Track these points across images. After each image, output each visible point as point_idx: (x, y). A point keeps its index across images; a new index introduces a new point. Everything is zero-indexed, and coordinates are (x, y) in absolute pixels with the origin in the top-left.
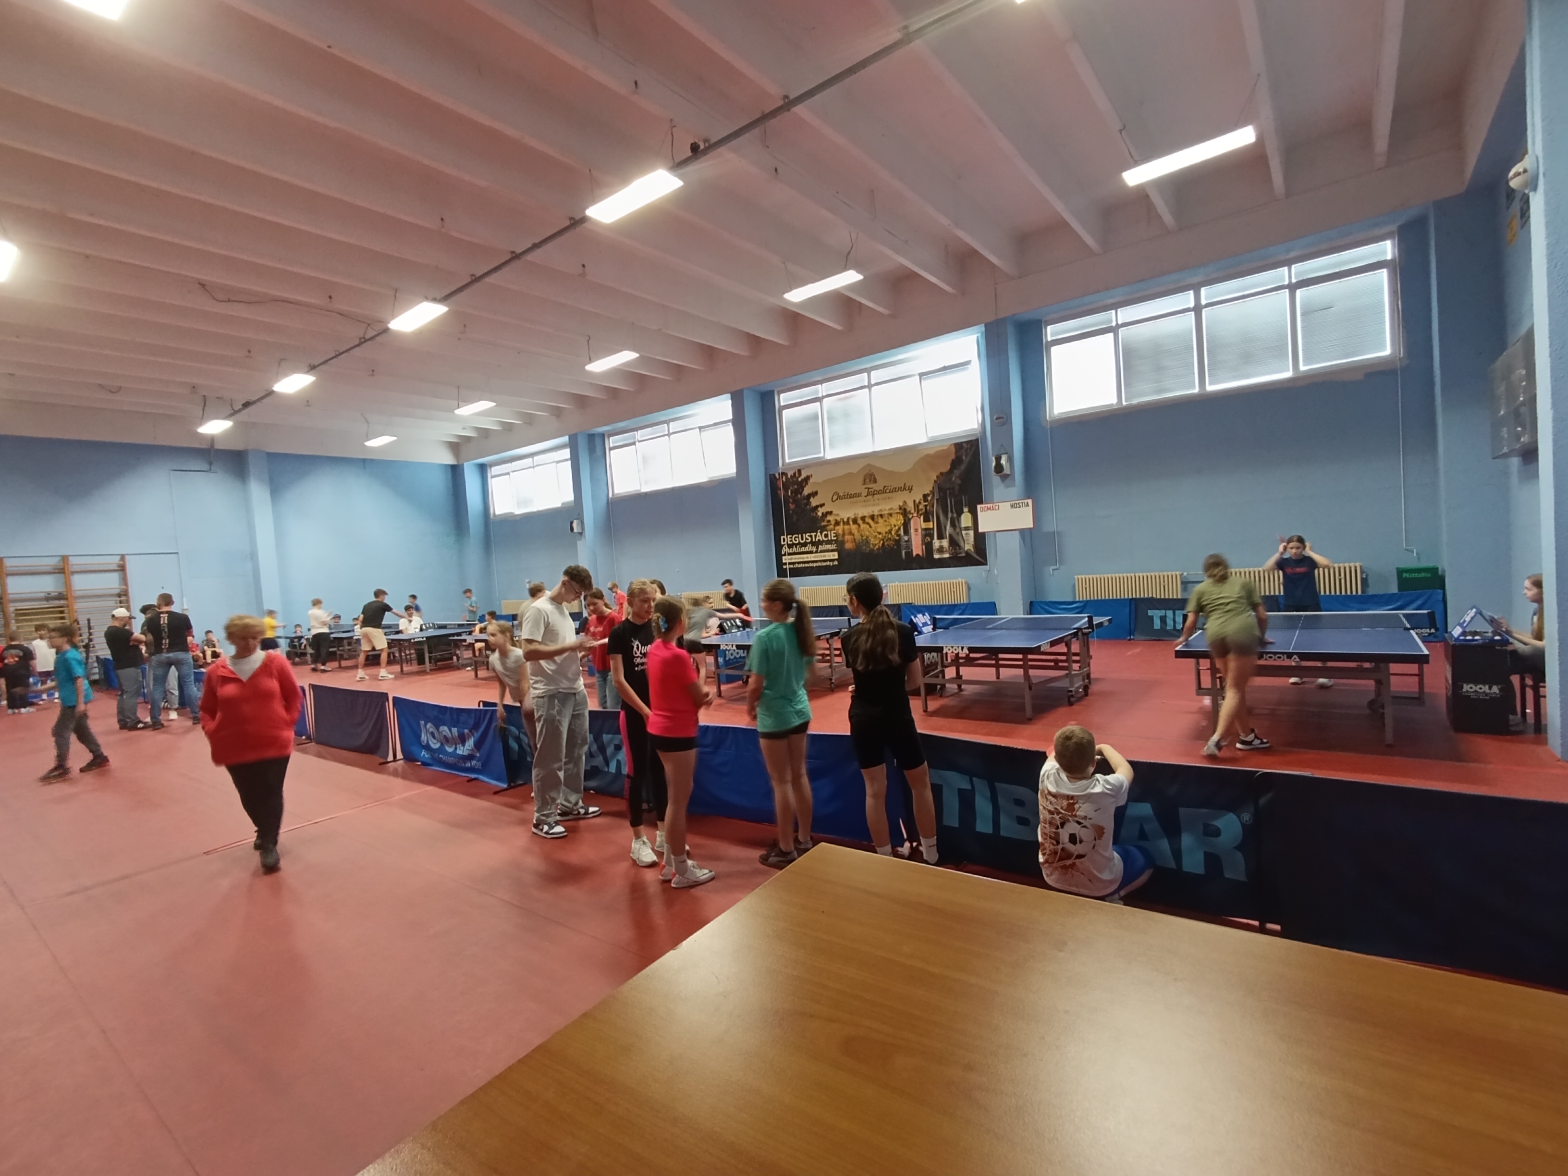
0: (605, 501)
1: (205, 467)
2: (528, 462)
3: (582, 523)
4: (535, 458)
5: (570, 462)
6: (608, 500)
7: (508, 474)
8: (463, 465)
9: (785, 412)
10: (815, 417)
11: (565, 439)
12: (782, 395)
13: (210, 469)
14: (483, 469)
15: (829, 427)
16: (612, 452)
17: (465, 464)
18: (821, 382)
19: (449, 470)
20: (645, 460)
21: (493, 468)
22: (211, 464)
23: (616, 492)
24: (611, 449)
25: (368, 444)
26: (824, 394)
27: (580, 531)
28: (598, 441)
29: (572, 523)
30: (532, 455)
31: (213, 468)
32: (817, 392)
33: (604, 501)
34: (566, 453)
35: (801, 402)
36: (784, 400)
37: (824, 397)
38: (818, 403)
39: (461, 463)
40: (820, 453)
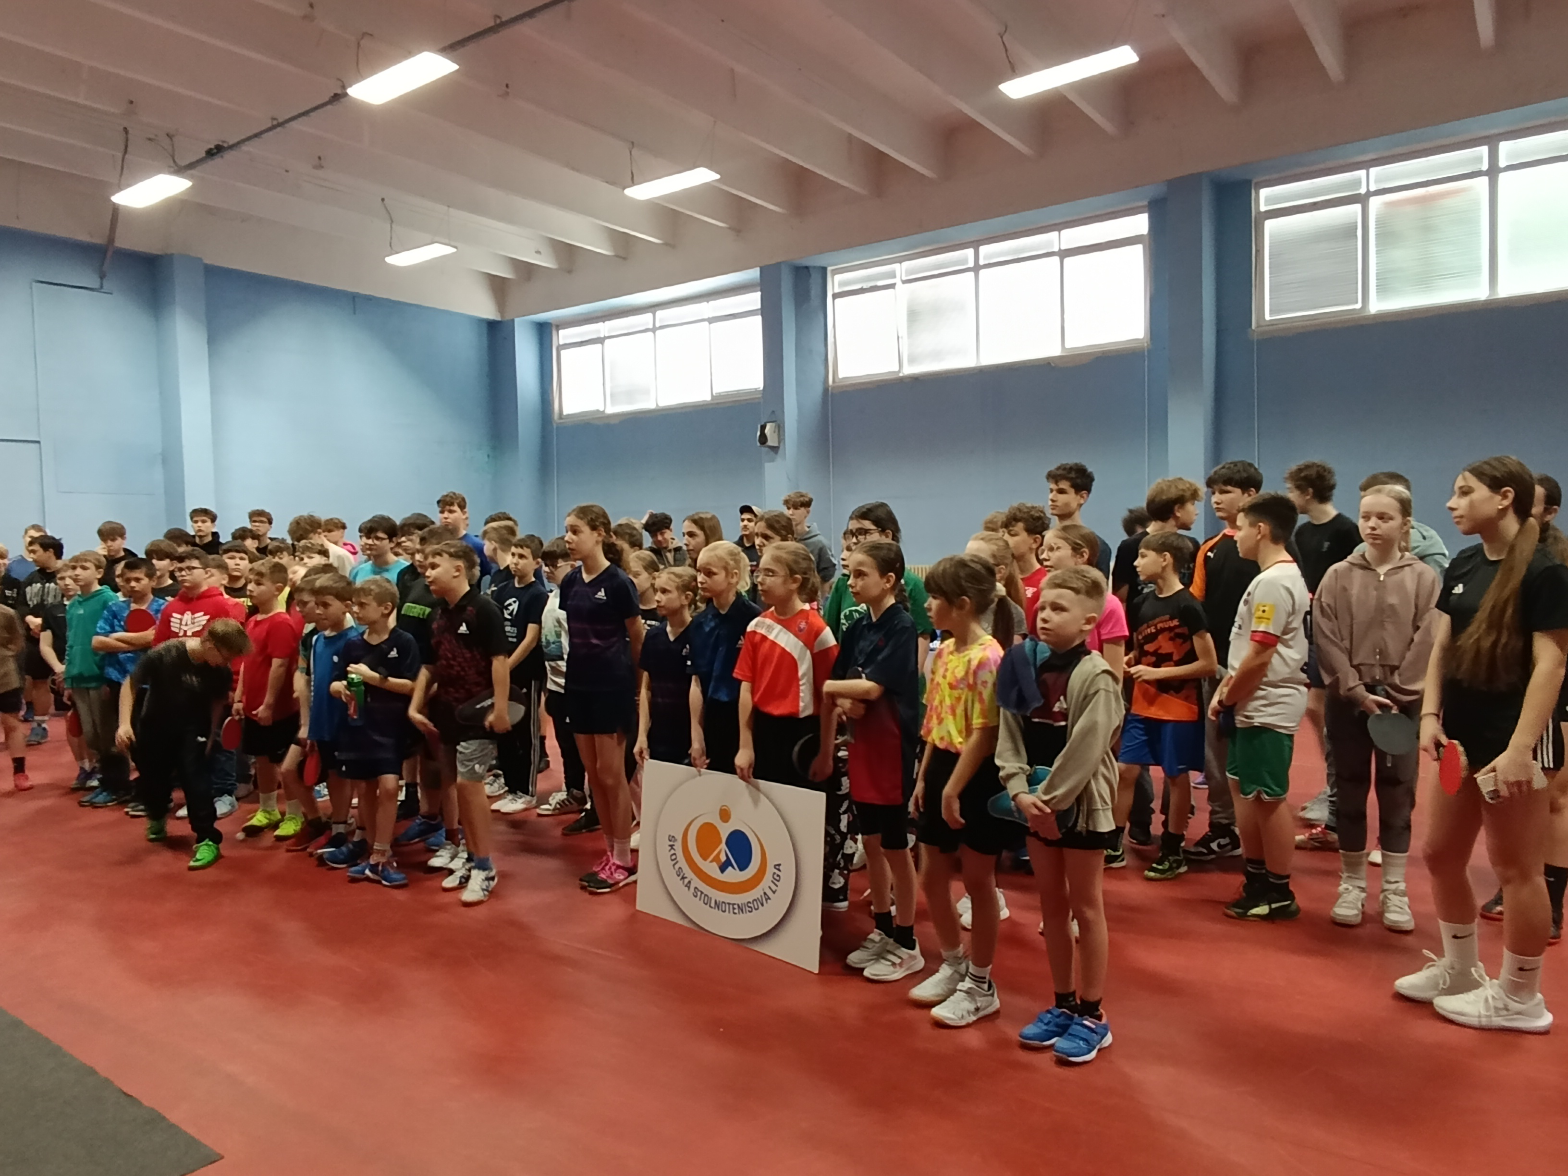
0: (819, 390)
1: (94, 282)
2: (645, 319)
3: (780, 429)
4: (660, 314)
5: (758, 319)
6: (826, 390)
7: (600, 340)
8: (513, 321)
9: (1270, 226)
10: (1348, 232)
11: (754, 274)
12: (1264, 193)
13: (102, 287)
14: (544, 331)
15: (1378, 252)
16: (837, 301)
17: (517, 320)
18: (1367, 165)
19: (484, 330)
20: (913, 315)
21: (561, 332)
22: (102, 277)
23: (841, 374)
24: (835, 296)
25: (390, 260)
26: (1373, 188)
27: (776, 445)
28: (815, 279)
29: (763, 428)
30: (653, 307)
31: (107, 285)
32: (1358, 183)
33: (817, 391)
34: (754, 300)
35: (1315, 204)
36: (1268, 201)
37: (1369, 194)
38: (1357, 207)
39: (508, 317)
40: (1357, 302)
